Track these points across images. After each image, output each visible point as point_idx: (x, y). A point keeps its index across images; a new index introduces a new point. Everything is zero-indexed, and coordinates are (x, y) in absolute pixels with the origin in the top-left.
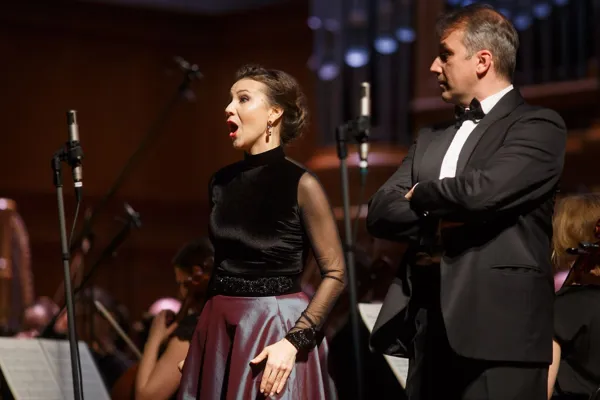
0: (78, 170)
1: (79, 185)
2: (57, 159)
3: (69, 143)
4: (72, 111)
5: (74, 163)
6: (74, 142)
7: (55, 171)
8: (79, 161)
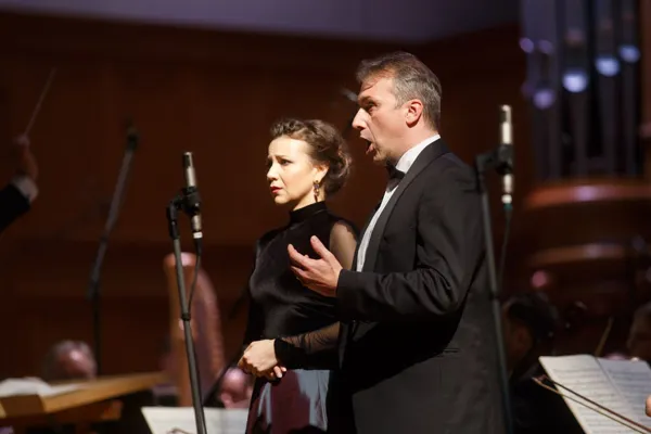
0: (196, 219)
1: (198, 235)
2: (173, 208)
3: (185, 189)
4: (188, 154)
5: (192, 211)
6: (191, 188)
7: (170, 221)
8: (197, 209)
